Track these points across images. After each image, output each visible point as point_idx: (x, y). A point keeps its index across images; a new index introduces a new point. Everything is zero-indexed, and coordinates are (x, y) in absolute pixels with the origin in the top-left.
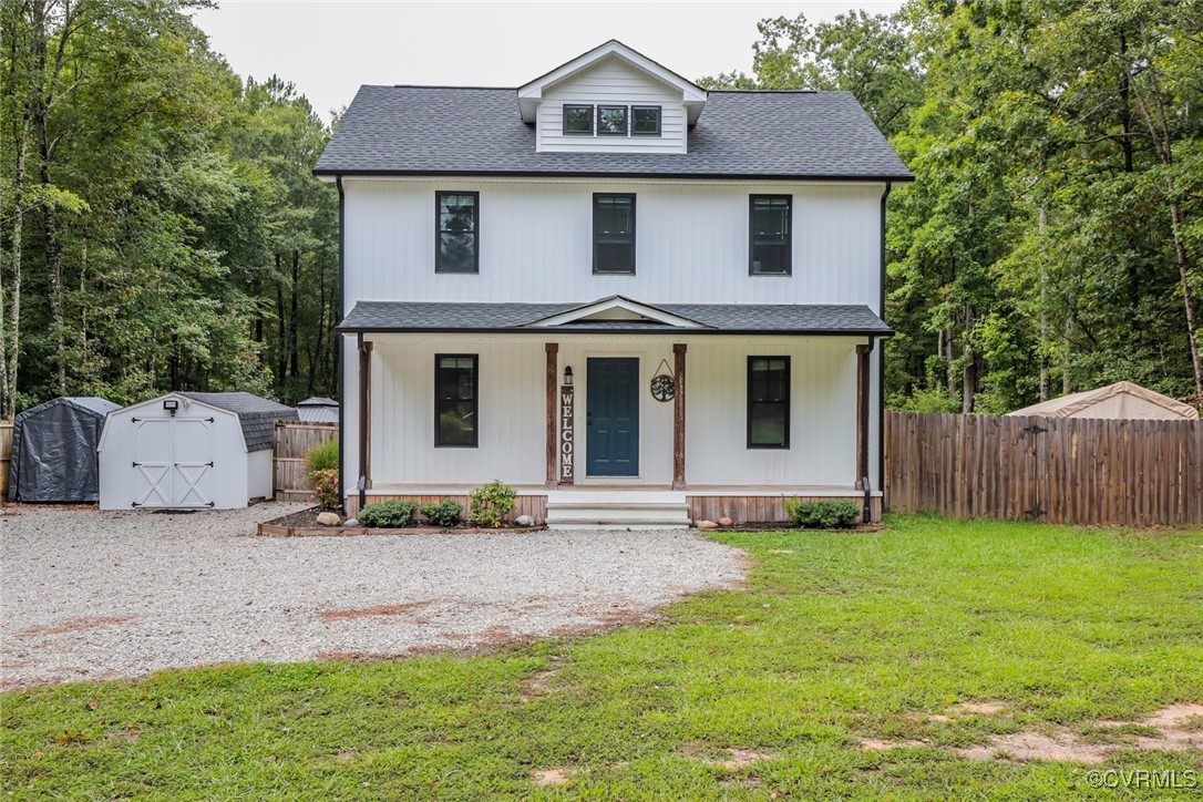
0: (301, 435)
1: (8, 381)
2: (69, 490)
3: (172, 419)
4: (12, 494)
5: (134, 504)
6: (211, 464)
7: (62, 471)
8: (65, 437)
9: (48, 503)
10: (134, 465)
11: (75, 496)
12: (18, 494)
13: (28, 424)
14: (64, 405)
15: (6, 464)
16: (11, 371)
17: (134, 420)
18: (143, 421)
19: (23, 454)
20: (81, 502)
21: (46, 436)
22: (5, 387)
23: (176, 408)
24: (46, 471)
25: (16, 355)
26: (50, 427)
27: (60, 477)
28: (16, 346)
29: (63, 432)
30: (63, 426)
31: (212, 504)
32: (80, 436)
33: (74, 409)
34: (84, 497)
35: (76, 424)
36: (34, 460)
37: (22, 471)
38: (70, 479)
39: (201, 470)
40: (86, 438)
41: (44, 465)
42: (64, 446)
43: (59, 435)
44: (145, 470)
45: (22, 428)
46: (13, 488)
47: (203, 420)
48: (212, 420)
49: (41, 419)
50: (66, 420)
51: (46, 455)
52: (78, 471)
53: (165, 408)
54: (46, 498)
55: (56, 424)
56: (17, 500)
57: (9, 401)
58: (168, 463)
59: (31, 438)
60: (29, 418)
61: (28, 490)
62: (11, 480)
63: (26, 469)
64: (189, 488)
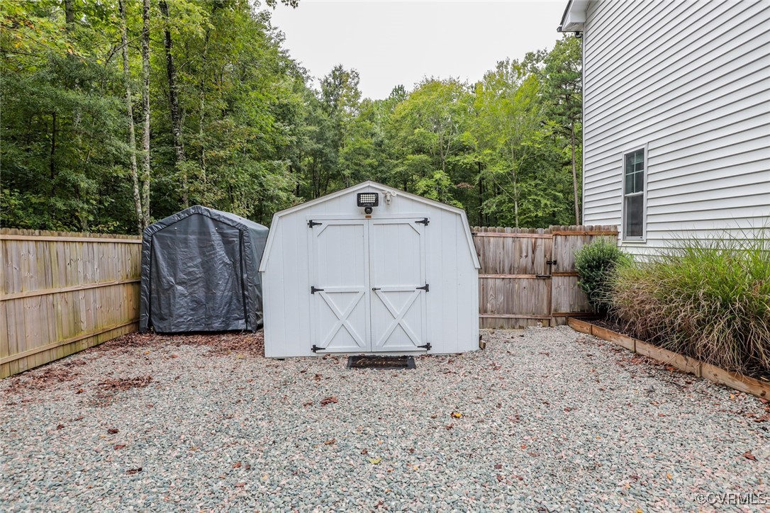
0: (497, 245)
1: (142, 205)
2: (210, 317)
3: (365, 222)
4: (144, 324)
5: (315, 349)
6: (426, 288)
7: (200, 294)
8: (203, 254)
9: (187, 334)
10: (314, 290)
11: (217, 325)
12: (150, 324)
13: (160, 239)
14: (202, 214)
15: (137, 286)
16: (144, 195)
17: (311, 224)
18: (325, 224)
19: (154, 275)
20: (224, 332)
21: (180, 252)
22: (139, 210)
23: (376, 204)
24: (182, 295)
25: (148, 181)
26: (185, 241)
27: (198, 302)
28: (148, 173)
29: (200, 247)
30: (200, 240)
31: (428, 347)
32: (220, 251)
33: (213, 219)
34: (228, 325)
35: (216, 238)
36: (168, 282)
37: (154, 295)
38: (211, 305)
39: (411, 296)
40: (227, 254)
41: (179, 288)
42: (202, 264)
43: (196, 251)
44: (329, 298)
45: (152, 243)
46: (145, 317)
47: (412, 222)
48: (426, 222)
49: (173, 232)
50: (203, 233)
51: (182, 276)
52: (219, 294)
53: (359, 204)
54: (183, 328)
55: (192, 237)
56: (150, 329)
57: (143, 224)
58: (362, 287)
59: (163, 255)
60: (159, 231)
61: (162, 319)
62: (142, 307)
63: (158, 293)
64: (393, 323)
